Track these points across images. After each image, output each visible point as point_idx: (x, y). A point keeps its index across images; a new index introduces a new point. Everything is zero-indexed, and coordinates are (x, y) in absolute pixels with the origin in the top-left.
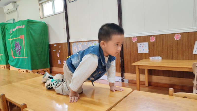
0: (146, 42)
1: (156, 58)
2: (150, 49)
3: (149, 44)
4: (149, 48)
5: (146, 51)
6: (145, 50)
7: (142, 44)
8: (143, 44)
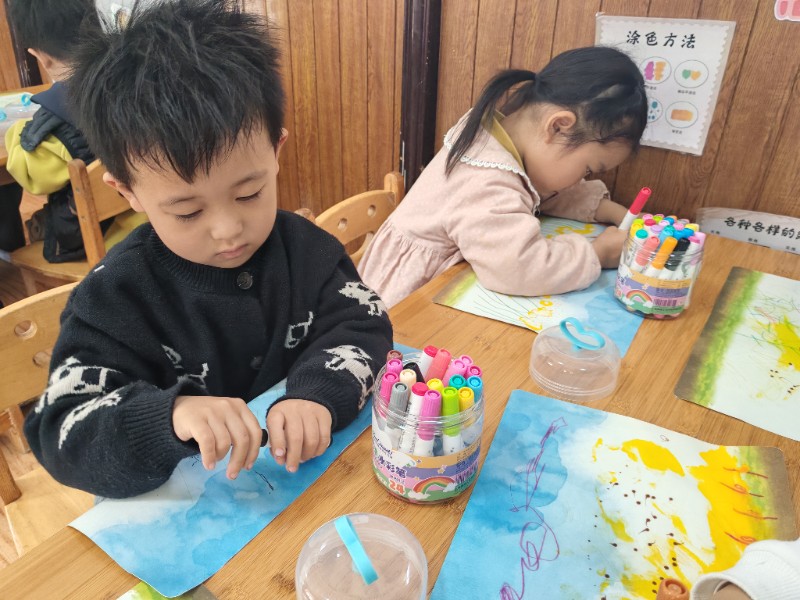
0: (714, 16)
1: (774, 230)
2: (737, 119)
3: (734, 49)
4: (720, 102)
5: (678, 123)
6: (677, 114)
7: (651, 37)
8: (661, 39)
